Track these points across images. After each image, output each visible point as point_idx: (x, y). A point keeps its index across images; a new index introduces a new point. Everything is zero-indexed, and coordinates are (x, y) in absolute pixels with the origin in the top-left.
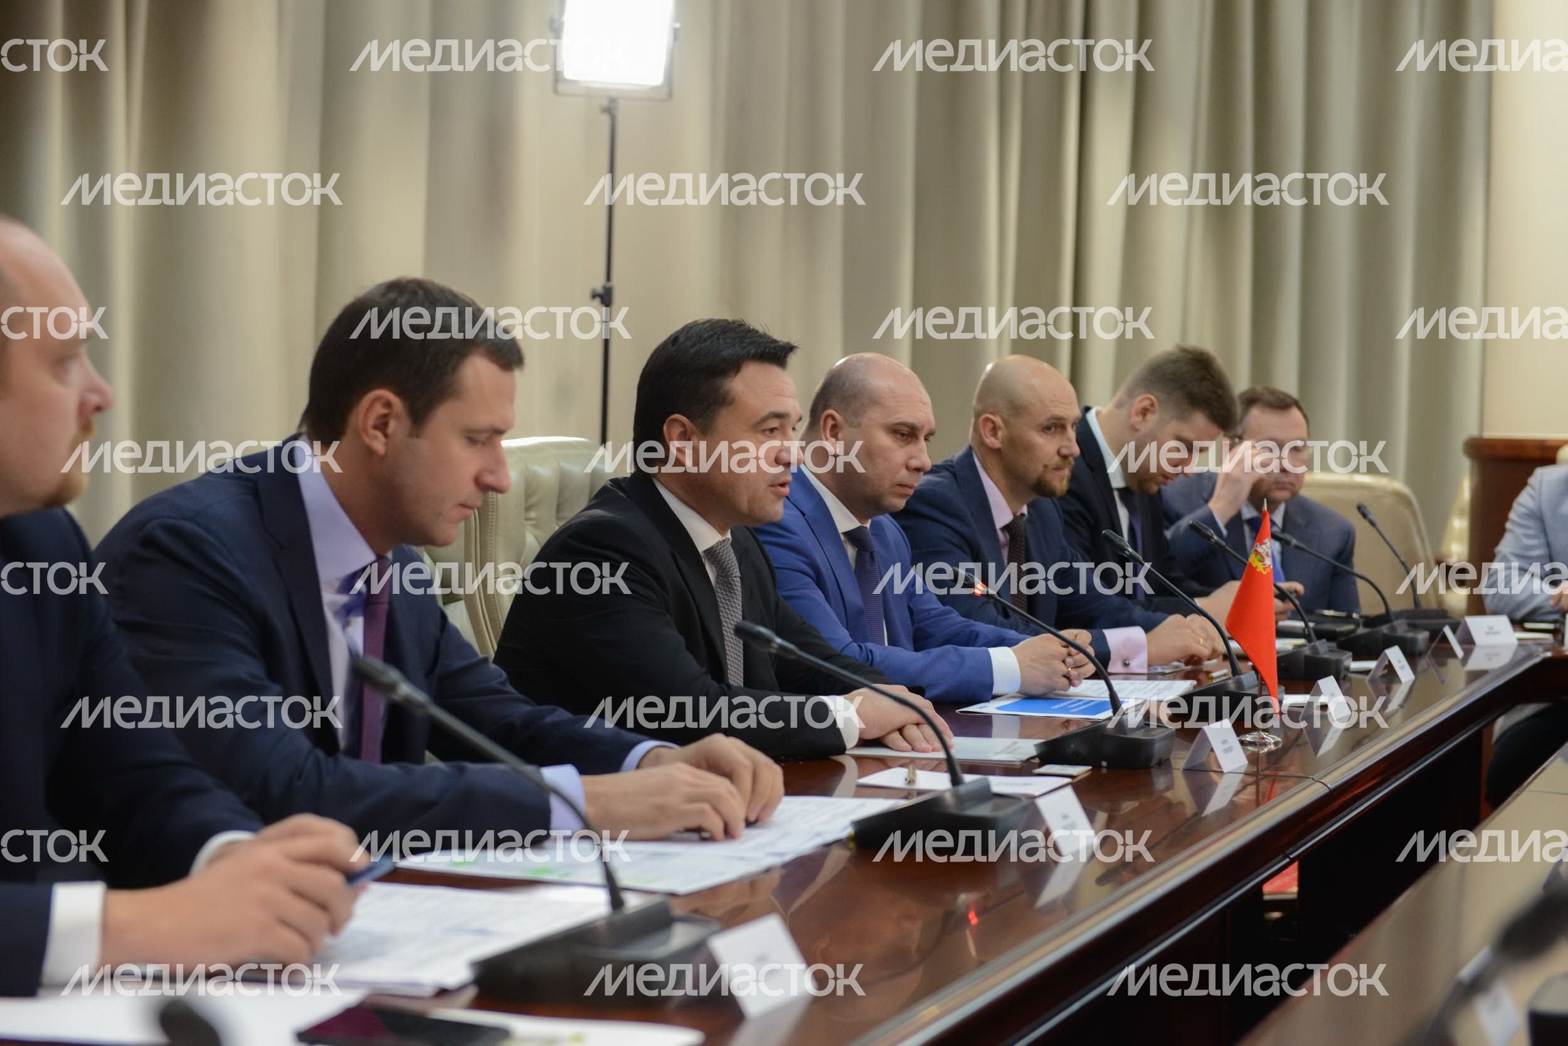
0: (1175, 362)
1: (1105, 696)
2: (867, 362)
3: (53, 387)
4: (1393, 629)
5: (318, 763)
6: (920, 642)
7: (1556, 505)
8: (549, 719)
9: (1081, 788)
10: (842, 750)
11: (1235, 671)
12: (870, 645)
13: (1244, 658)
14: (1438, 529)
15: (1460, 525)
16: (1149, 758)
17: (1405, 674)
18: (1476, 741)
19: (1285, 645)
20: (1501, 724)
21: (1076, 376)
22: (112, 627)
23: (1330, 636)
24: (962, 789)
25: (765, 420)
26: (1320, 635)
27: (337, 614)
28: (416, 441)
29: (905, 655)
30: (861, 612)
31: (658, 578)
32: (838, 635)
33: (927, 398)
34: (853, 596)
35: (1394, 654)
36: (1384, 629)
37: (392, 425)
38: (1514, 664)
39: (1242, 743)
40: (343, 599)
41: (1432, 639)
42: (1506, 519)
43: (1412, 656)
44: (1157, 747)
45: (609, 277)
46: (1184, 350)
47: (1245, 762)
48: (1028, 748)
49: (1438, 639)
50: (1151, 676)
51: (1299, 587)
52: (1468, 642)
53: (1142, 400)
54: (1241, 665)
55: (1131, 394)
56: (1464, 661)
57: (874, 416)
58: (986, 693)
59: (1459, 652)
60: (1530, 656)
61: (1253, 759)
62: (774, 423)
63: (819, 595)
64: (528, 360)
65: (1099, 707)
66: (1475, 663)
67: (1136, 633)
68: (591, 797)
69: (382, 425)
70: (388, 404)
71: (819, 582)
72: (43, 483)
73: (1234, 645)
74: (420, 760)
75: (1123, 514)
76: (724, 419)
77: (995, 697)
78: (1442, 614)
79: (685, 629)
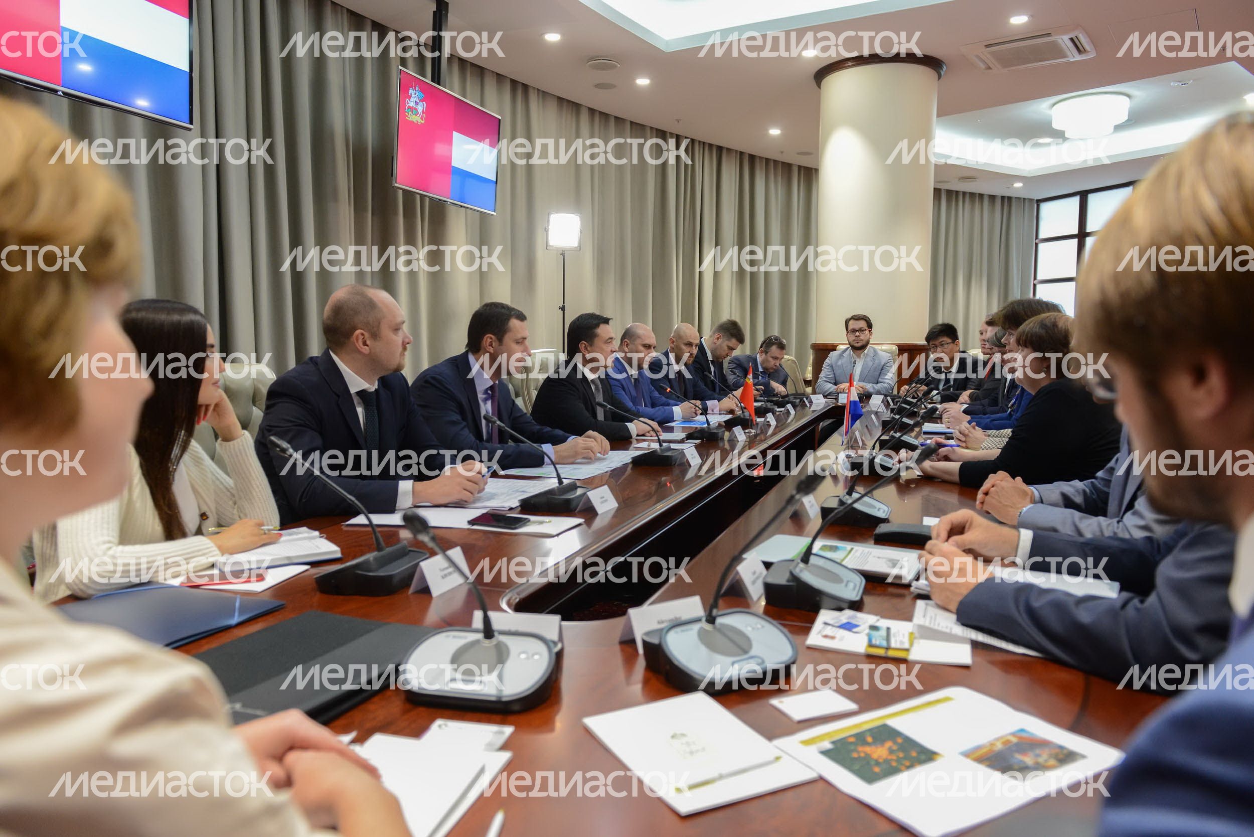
0: (726, 324)
1: (705, 420)
2: (637, 325)
3: (394, 337)
4: (789, 399)
5: (477, 445)
6: (653, 405)
7: (836, 363)
8: (545, 430)
9: (697, 447)
10: (631, 437)
11: (743, 412)
12: (638, 407)
13: (745, 408)
14: (804, 371)
15: (810, 369)
16: (718, 437)
17: (792, 412)
18: (813, 430)
19: (756, 404)
20: (822, 425)
21: (700, 329)
22: (416, 406)
23: (771, 401)
24: (662, 448)
25: (608, 340)
26: (768, 401)
27: (483, 401)
28: (500, 347)
29: (649, 410)
30: (636, 397)
31: (578, 389)
32: (630, 404)
33: (654, 336)
34: (634, 393)
35: (789, 406)
36: (787, 399)
37: (494, 345)
38: (824, 408)
39: (745, 432)
40: (484, 396)
41: (800, 402)
42: (822, 367)
43: (794, 407)
44: (720, 434)
45: (564, 303)
46: (729, 320)
47: (745, 438)
48: (683, 435)
49: (802, 401)
50: (720, 414)
51: (763, 387)
52: (811, 402)
53: (716, 336)
54: (745, 410)
55: (714, 333)
56: (810, 408)
57: (638, 341)
58: (671, 420)
59: (808, 406)
60: (829, 406)
61: (749, 437)
62: (610, 340)
63: (624, 393)
64: (527, 318)
65: (703, 423)
66: (813, 408)
67: (716, 401)
68: (556, 452)
69: (491, 345)
70: (491, 338)
71: (623, 389)
72: (393, 364)
73: (742, 404)
74: (507, 443)
75: (712, 368)
76: (597, 342)
77: (675, 421)
78: (804, 394)
79: (586, 404)
